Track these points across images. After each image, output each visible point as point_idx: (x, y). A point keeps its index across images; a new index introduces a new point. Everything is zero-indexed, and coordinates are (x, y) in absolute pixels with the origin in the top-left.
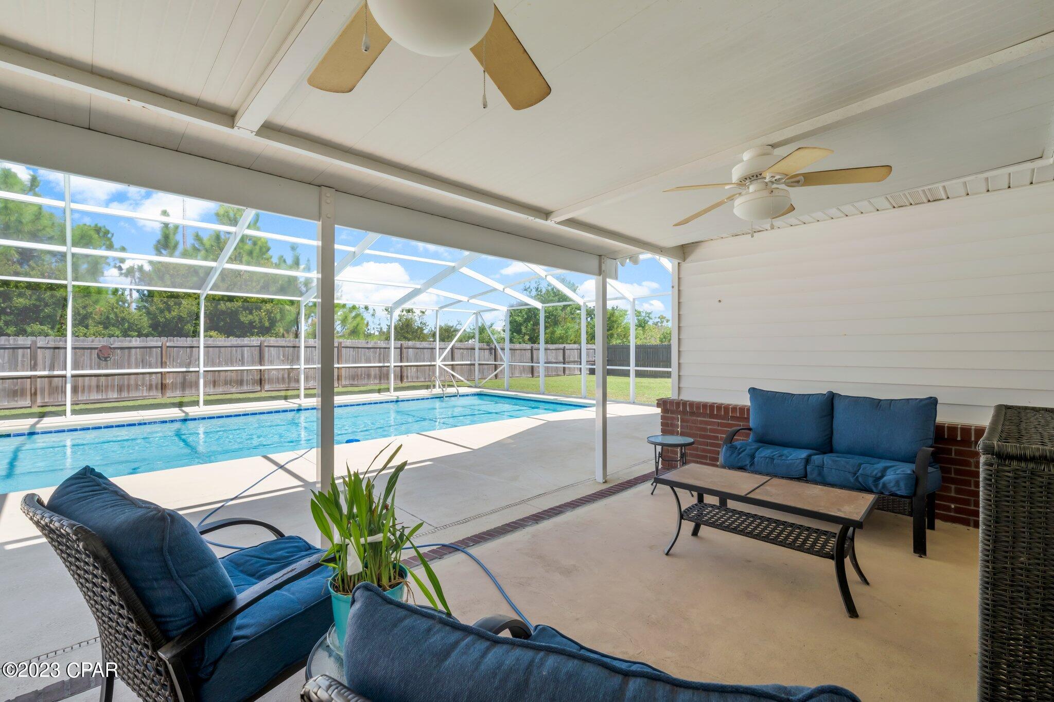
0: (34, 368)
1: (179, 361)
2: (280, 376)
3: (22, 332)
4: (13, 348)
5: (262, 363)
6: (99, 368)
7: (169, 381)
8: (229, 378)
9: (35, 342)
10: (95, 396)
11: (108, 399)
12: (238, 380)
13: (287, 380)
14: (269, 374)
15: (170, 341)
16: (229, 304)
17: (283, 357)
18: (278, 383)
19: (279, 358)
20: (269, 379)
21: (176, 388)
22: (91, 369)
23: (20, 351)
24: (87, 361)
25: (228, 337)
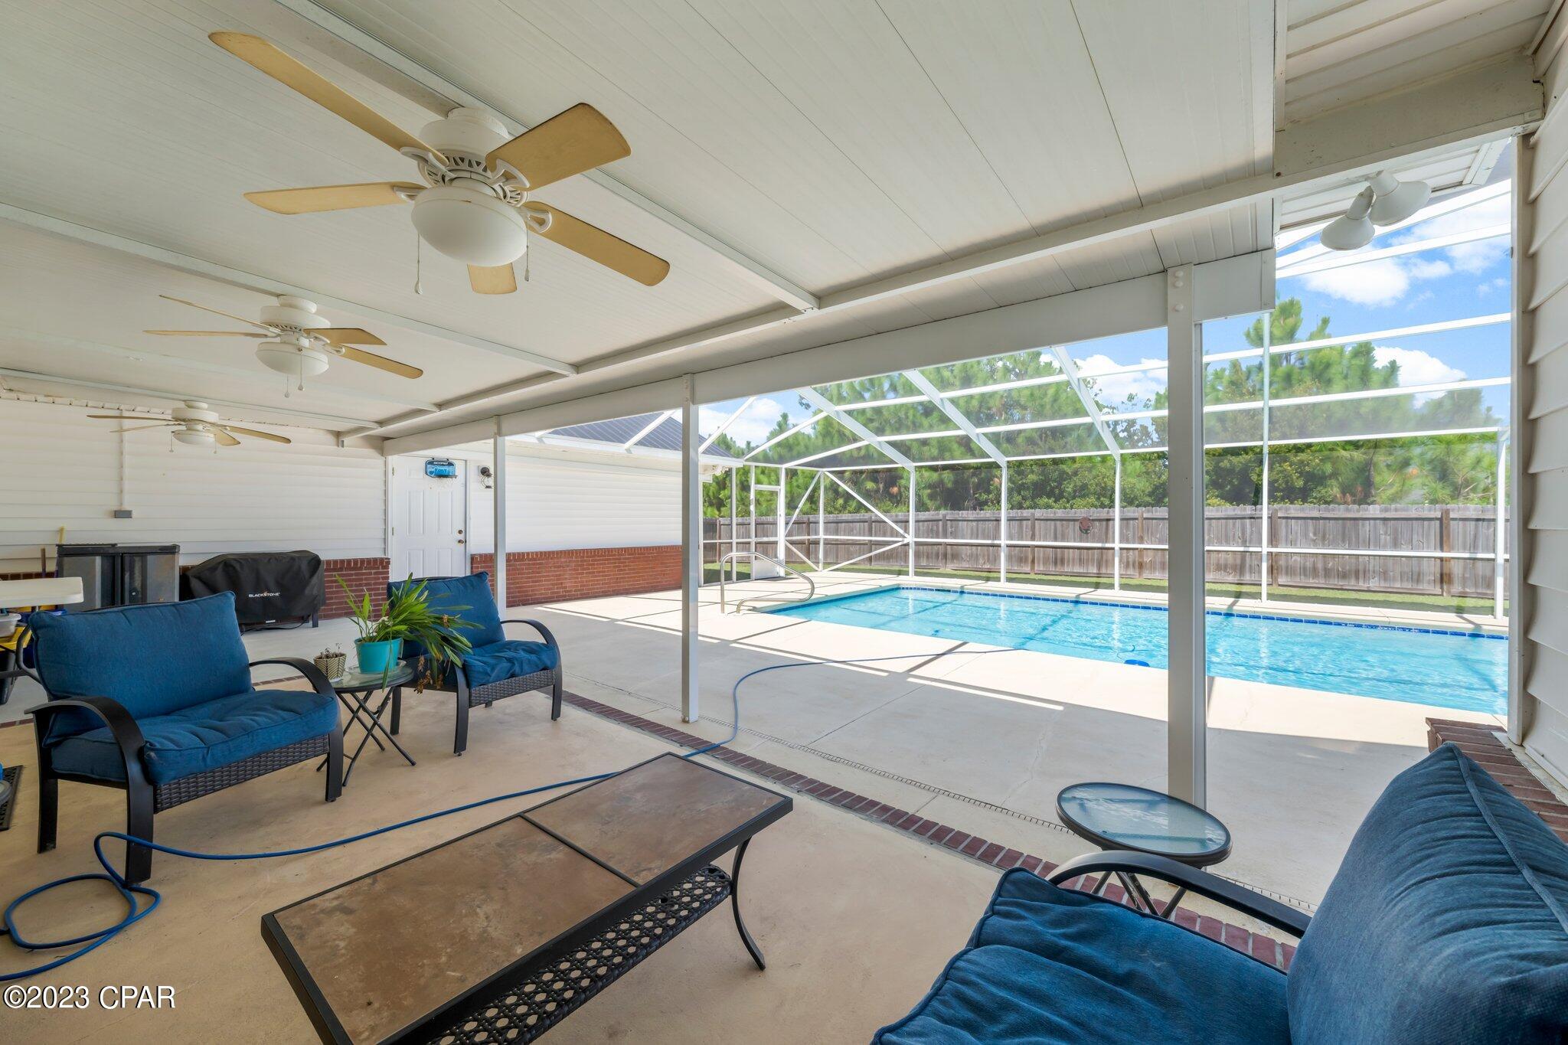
0: (1033, 538)
1: (1158, 536)
2: (1309, 564)
3: (1035, 506)
4: (1021, 520)
5: (1274, 543)
6: (1081, 541)
7: (1147, 559)
8: (1222, 562)
9: (1033, 514)
10: (1077, 569)
11: (1087, 573)
12: (1236, 566)
13: (1321, 573)
14: (1287, 561)
15: (1148, 511)
16: (1235, 460)
17: (1315, 534)
18: (1305, 575)
19: (1306, 535)
20: (1287, 567)
21: (1155, 569)
22: (1075, 541)
23: (1025, 522)
24: (1071, 534)
25: (1238, 505)
